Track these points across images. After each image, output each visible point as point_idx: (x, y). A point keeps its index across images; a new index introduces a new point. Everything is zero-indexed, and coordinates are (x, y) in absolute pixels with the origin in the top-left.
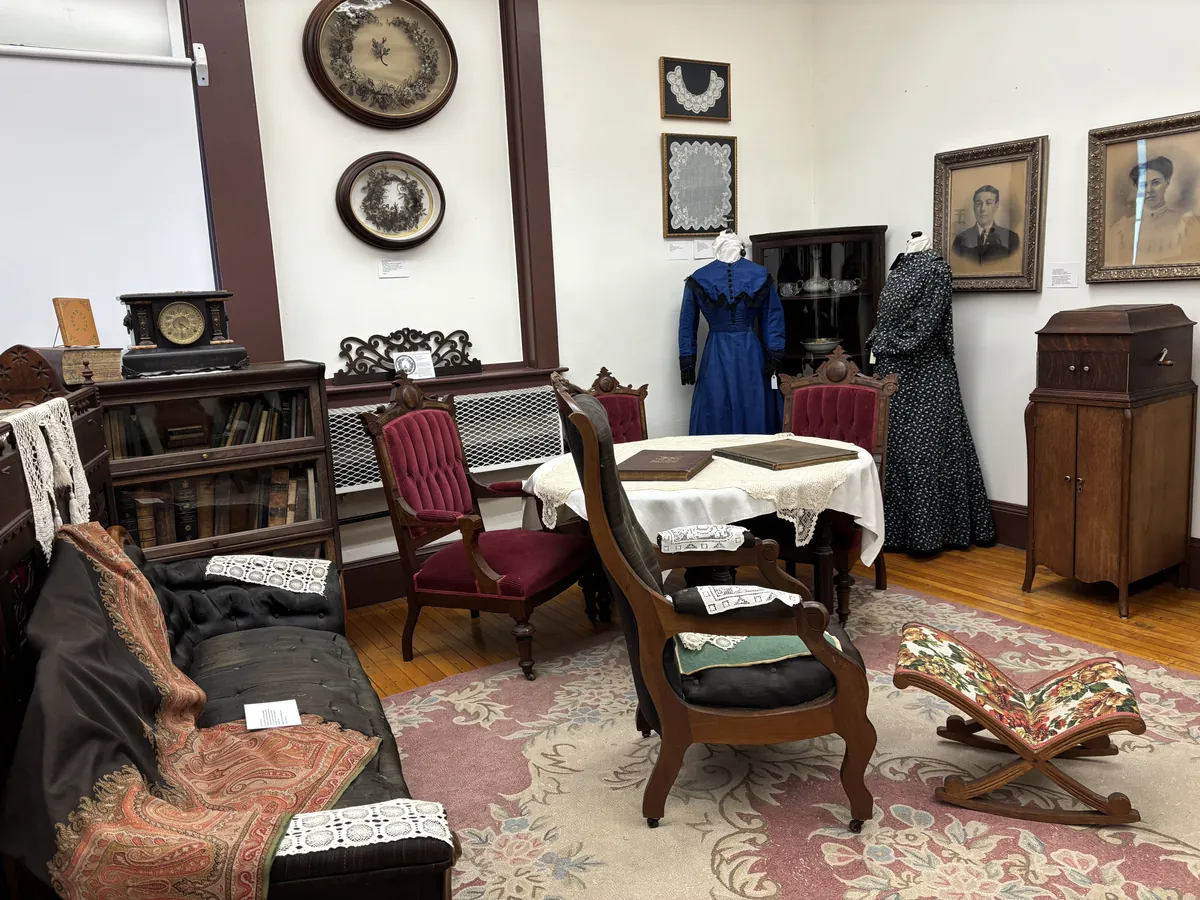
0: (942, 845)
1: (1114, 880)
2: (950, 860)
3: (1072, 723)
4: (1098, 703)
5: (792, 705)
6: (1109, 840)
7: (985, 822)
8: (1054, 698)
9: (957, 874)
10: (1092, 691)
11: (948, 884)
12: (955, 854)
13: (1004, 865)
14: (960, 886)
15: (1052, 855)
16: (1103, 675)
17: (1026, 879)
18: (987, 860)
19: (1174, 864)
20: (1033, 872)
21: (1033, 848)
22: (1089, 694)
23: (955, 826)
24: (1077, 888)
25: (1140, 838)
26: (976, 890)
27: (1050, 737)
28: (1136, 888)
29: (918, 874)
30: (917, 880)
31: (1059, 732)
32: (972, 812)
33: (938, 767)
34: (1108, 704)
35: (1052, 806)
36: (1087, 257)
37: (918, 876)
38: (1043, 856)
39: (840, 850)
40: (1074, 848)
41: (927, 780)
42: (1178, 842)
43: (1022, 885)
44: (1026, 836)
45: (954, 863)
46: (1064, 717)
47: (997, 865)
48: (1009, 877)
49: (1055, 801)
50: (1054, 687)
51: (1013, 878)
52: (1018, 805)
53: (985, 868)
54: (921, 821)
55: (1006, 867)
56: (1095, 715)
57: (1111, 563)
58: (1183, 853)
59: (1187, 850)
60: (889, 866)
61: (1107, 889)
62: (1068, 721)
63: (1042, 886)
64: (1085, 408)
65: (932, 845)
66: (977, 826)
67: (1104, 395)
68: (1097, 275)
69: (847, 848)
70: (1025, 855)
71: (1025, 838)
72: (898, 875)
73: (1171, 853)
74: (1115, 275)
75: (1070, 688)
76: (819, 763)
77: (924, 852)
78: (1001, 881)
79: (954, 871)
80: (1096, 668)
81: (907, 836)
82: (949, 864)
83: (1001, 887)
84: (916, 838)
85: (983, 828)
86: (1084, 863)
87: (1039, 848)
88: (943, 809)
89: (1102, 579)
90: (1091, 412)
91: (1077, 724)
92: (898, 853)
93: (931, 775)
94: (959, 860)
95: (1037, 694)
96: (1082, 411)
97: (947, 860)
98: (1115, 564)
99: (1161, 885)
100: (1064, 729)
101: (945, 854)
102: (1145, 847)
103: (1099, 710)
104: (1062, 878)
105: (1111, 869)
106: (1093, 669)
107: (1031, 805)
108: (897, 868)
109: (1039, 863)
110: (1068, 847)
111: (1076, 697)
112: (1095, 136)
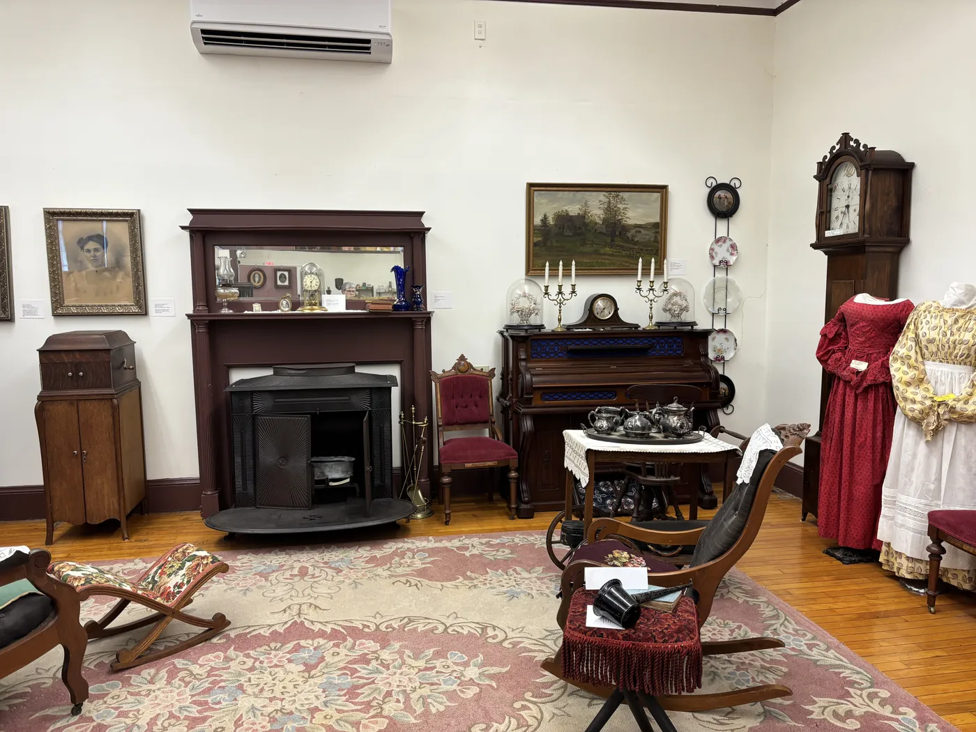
0: (137, 690)
1: (237, 656)
2: (149, 694)
3: (188, 582)
4: (198, 565)
5: (22, 637)
6: (219, 642)
7: (150, 667)
8: (165, 577)
9: (160, 697)
10: (189, 561)
11: (159, 704)
12: (150, 690)
13: (179, 680)
14: (166, 701)
15: (199, 662)
16: (189, 551)
17: (197, 679)
18: (169, 683)
19: (255, 636)
20: (198, 674)
21: (187, 664)
22: (188, 564)
23: (135, 679)
24: (223, 669)
25: (233, 634)
26: (177, 698)
27: (178, 596)
28: (249, 653)
29: (138, 711)
30: (140, 713)
31: (182, 590)
32: (138, 667)
33: (94, 657)
34: (204, 563)
35: (178, 643)
36: (52, 297)
37: (139, 710)
38: (196, 665)
39: (77, 728)
40: (207, 654)
41: (95, 667)
42: (249, 627)
43: (197, 683)
44: (179, 662)
45: (153, 694)
46: (181, 581)
47: (176, 682)
48: (187, 684)
49: (177, 640)
50: (160, 571)
51: (189, 682)
52: (160, 651)
53: (172, 686)
54: (114, 687)
55: (182, 680)
56: (201, 571)
57: (113, 505)
58: (254, 630)
59: (255, 628)
60: (117, 717)
61: (238, 661)
62: (185, 582)
63: (207, 677)
64: (83, 401)
65: (132, 694)
66: (148, 672)
67: (96, 391)
68: (59, 309)
69: (81, 724)
70: (186, 669)
71: (179, 663)
72: (127, 717)
73: (251, 632)
74: (74, 310)
75: (173, 566)
76: (7, 695)
77: (131, 699)
78: (186, 687)
79: (156, 697)
80: (181, 550)
81: (113, 698)
82: (150, 697)
83: (188, 689)
84: (119, 696)
85: (152, 671)
86: (218, 657)
87: (190, 663)
88: (120, 674)
89: (108, 518)
90: (88, 404)
91: (192, 581)
92: (116, 709)
93: (95, 663)
94: (154, 691)
95: (149, 580)
96: (81, 404)
97: (147, 695)
98: (116, 506)
99: (258, 646)
100: (185, 587)
101: (144, 693)
102: (238, 636)
103: (201, 568)
104: (213, 669)
105: (231, 652)
106: (179, 551)
107: (166, 648)
108: (124, 714)
109: (196, 669)
110: (204, 655)
111: (181, 568)
112: (49, 213)
